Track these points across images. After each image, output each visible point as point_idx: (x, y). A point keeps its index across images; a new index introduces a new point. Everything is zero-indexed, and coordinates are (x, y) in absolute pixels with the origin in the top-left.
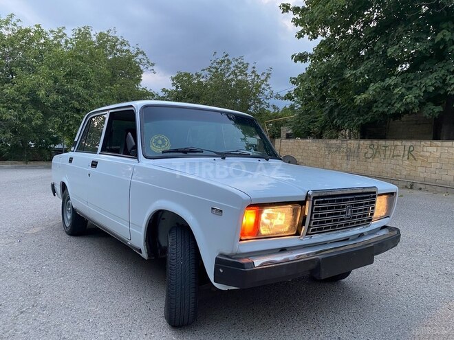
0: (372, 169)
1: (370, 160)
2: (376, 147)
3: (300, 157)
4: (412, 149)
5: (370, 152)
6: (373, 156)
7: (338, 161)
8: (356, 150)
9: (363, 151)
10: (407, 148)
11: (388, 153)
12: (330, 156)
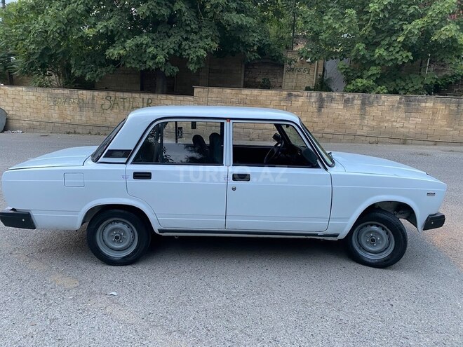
0: (112, 120)
1: (109, 111)
2: (113, 98)
3: (10, 108)
4: (150, 101)
5: (108, 103)
6: (111, 107)
7: (68, 113)
8: (90, 101)
9: (98, 102)
10: (146, 101)
11: (127, 105)
12: (57, 108)
